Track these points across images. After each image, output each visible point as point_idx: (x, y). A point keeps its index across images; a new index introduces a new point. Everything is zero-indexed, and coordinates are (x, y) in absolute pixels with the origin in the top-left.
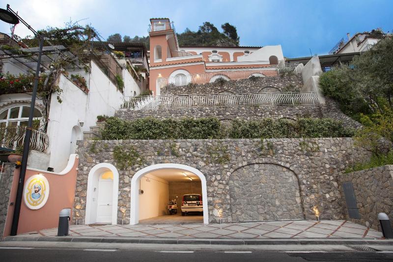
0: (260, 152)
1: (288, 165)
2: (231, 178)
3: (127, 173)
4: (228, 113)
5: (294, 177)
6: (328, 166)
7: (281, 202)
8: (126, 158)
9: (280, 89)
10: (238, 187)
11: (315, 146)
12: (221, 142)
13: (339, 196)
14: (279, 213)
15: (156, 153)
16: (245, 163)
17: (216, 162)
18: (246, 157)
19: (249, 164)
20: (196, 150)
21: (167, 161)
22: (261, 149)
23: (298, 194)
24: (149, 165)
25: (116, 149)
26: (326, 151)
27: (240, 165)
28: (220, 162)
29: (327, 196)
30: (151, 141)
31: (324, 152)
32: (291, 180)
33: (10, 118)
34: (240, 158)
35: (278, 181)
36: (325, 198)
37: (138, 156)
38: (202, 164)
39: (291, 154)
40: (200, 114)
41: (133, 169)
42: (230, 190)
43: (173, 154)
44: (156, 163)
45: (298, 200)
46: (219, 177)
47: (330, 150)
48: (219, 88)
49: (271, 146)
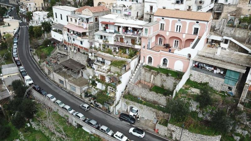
4: (151, 93)
9: (173, 82)
15: (132, 104)
16: (146, 110)
17: (141, 108)
20: (138, 105)
21: (133, 106)
30: (132, 101)
38: (139, 108)
46: (141, 111)
48: (157, 74)
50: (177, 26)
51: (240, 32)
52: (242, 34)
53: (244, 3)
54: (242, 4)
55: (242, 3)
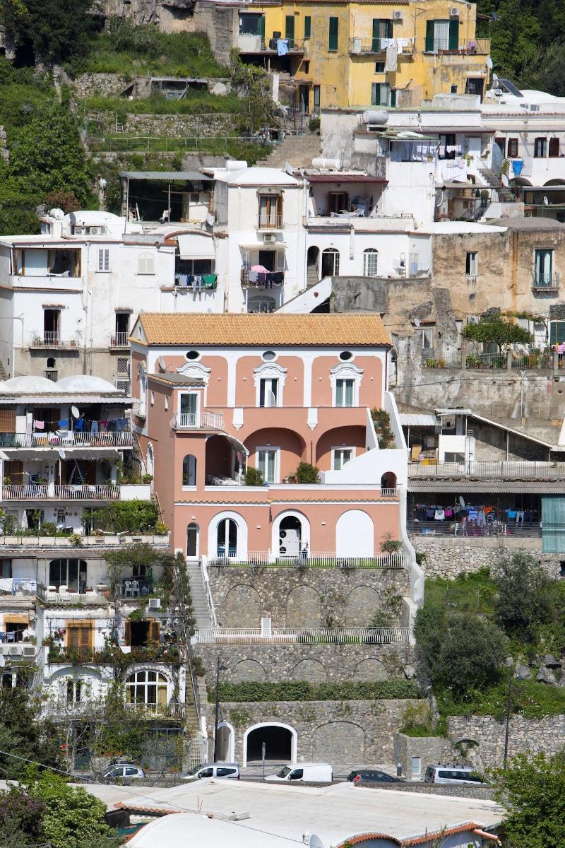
0: (339, 712)
1: (359, 723)
2: (314, 732)
3: (240, 730)
4: (312, 653)
5: (362, 732)
6: (389, 724)
7: (349, 750)
8: (239, 718)
9: (379, 591)
10: (319, 740)
11: (383, 708)
12: (310, 705)
13: (393, 748)
14: (346, 759)
15: (261, 714)
16: (327, 722)
17: (305, 721)
18: (328, 716)
19: (330, 722)
20: (291, 711)
21: (268, 720)
22: (341, 710)
23: (362, 745)
24: (256, 723)
25: (232, 711)
26: (391, 711)
27: (323, 723)
28: (309, 721)
29: (384, 747)
30: (258, 703)
31: (389, 713)
32: (359, 735)
33: (149, 681)
34: (323, 718)
35: (349, 735)
36: (382, 749)
37: (248, 716)
38: (294, 722)
39: (363, 715)
40: (283, 653)
41: (245, 727)
42: (314, 742)
43: (274, 715)
44: (261, 722)
45: (362, 749)
46: (306, 733)
47: (394, 711)
48: (297, 580)
49: (348, 708)
50: (263, 381)
51: (485, 387)
52: (491, 394)
53: (453, 271)
54: (446, 274)
55: (443, 270)
